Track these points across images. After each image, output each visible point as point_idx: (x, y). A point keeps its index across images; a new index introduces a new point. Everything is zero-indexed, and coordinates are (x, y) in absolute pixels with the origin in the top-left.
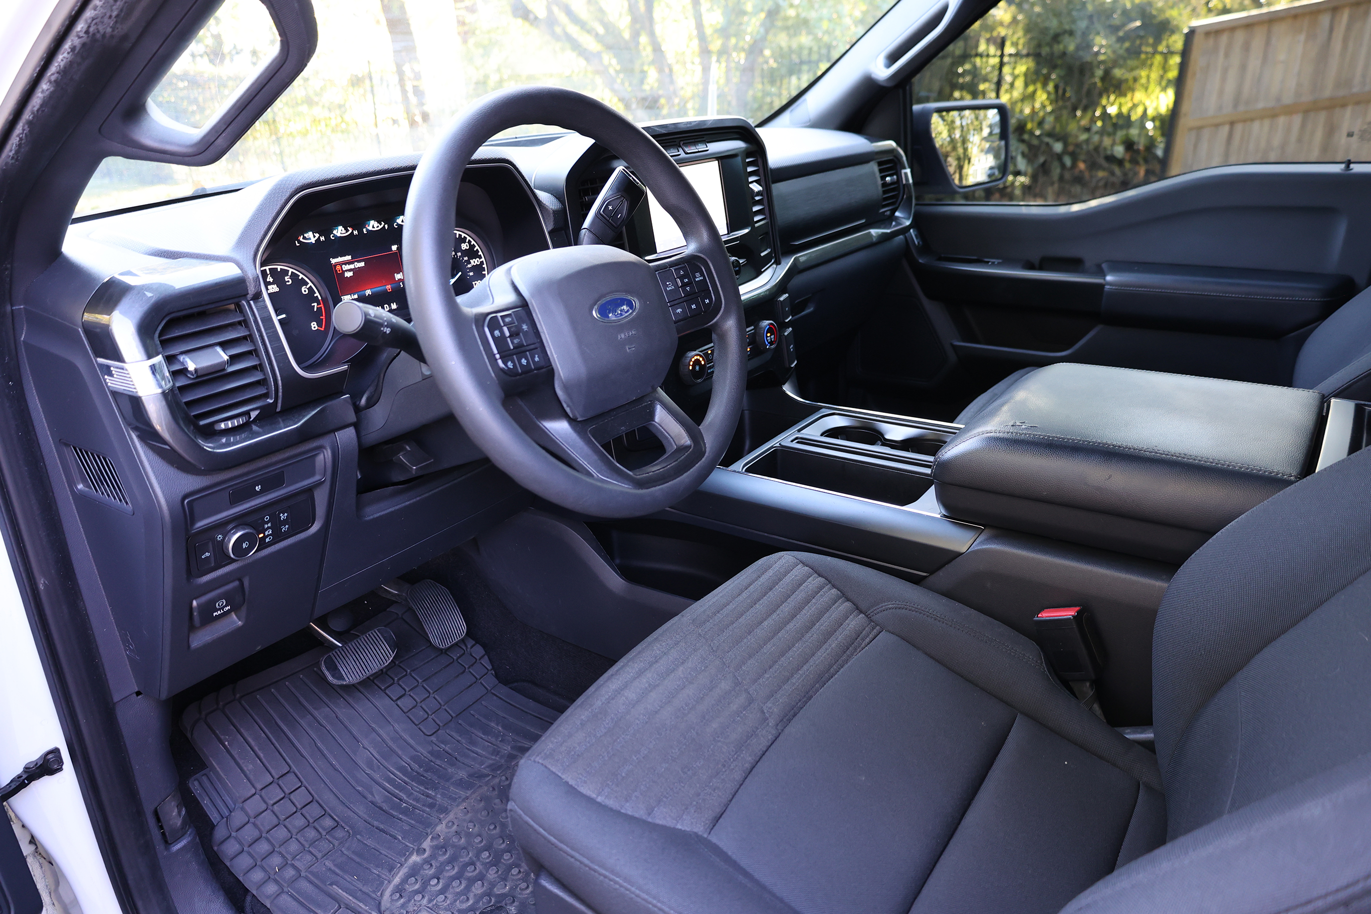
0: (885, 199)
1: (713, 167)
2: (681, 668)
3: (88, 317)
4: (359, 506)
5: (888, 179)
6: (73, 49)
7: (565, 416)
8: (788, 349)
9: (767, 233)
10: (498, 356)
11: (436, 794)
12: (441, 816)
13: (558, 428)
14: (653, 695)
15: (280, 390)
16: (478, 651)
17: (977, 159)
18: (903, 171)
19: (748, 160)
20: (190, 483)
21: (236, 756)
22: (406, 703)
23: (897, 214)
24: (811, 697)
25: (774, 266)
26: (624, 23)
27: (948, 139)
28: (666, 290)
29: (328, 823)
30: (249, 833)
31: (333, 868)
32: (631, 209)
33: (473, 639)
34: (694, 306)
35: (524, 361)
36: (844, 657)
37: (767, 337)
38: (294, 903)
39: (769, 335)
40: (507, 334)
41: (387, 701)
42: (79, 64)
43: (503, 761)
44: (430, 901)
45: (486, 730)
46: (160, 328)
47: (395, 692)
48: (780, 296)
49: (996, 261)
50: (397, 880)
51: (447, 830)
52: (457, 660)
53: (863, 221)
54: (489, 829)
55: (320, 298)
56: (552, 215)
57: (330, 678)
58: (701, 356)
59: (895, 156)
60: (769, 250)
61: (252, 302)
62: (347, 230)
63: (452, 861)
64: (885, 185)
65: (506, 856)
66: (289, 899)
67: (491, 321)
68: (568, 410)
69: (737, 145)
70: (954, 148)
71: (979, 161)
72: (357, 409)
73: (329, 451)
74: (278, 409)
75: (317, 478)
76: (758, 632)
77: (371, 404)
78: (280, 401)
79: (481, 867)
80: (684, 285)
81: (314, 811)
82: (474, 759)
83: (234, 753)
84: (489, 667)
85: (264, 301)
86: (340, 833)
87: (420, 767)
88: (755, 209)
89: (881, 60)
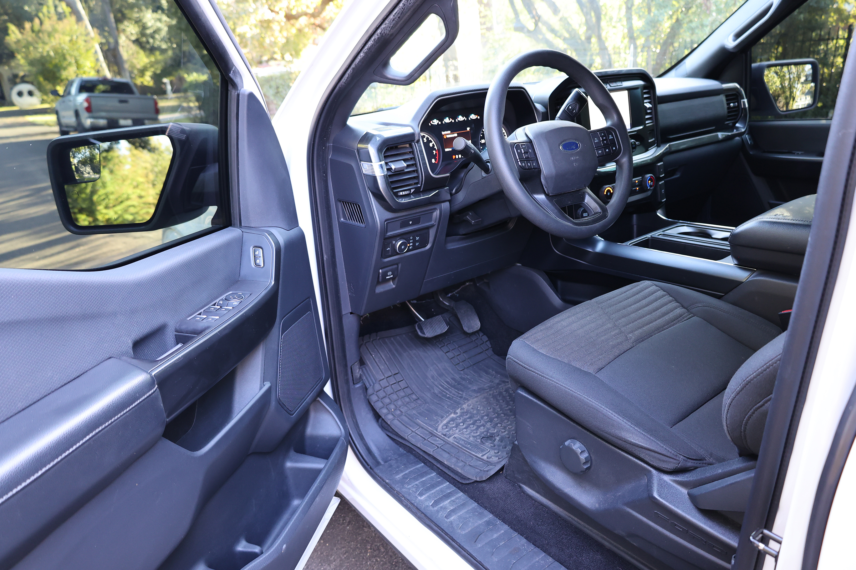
0: (729, 116)
1: (625, 94)
2: (589, 317)
3: (360, 146)
4: (446, 242)
5: (732, 105)
6: (374, 40)
7: (544, 193)
8: (661, 192)
9: (653, 130)
10: (519, 160)
11: (463, 393)
12: (465, 401)
13: (541, 197)
14: (575, 324)
15: (424, 181)
16: (485, 338)
17: (799, 98)
18: (742, 101)
19: (644, 91)
20: (389, 215)
21: (377, 362)
22: (450, 355)
23: (737, 125)
24: (652, 336)
25: (656, 147)
26: (582, 31)
27: (780, 86)
28: (594, 142)
29: (414, 397)
30: (381, 394)
31: (417, 414)
32: (580, 108)
33: (483, 333)
34: (607, 150)
35: (529, 164)
36: (672, 323)
37: (648, 183)
38: (400, 424)
39: (650, 182)
40: (523, 152)
41: (442, 352)
42: (375, 45)
43: (495, 385)
44: (460, 431)
45: (487, 373)
46: (384, 151)
47: (445, 349)
48: (658, 163)
49: (800, 153)
50: (445, 422)
51: (468, 407)
52: (475, 341)
53: (714, 128)
54: (487, 409)
55: (437, 149)
56: (541, 114)
57: (420, 333)
58: (611, 188)
59: (737, 92)
60: (653, 139)
61: (416, 143)
62: (450, 120)
63: (470, 418)
64: (729, 108)
65: (495, 419)
66: (398, 422)
67: (517, 146)
68: (546, 189)
69: (640, 83)
70: (784, 92)
71: (801, 99)
72: (451, 195)
73: (439, 211)
74: (421, 190)
75: (433, 222)
76: (629, 309)
77: (457, 192)
78: (423, 186)
79: (484, 422)
80: (603, 140)
81: (408, 391)
82: (481, 383)
83: (377, 360)
84: (490, 346)
85: (420, 143)
86: (419, 402)
87: (456, 382)
88: (647, 117)
89: (731, 37)
